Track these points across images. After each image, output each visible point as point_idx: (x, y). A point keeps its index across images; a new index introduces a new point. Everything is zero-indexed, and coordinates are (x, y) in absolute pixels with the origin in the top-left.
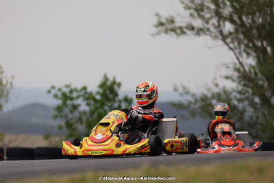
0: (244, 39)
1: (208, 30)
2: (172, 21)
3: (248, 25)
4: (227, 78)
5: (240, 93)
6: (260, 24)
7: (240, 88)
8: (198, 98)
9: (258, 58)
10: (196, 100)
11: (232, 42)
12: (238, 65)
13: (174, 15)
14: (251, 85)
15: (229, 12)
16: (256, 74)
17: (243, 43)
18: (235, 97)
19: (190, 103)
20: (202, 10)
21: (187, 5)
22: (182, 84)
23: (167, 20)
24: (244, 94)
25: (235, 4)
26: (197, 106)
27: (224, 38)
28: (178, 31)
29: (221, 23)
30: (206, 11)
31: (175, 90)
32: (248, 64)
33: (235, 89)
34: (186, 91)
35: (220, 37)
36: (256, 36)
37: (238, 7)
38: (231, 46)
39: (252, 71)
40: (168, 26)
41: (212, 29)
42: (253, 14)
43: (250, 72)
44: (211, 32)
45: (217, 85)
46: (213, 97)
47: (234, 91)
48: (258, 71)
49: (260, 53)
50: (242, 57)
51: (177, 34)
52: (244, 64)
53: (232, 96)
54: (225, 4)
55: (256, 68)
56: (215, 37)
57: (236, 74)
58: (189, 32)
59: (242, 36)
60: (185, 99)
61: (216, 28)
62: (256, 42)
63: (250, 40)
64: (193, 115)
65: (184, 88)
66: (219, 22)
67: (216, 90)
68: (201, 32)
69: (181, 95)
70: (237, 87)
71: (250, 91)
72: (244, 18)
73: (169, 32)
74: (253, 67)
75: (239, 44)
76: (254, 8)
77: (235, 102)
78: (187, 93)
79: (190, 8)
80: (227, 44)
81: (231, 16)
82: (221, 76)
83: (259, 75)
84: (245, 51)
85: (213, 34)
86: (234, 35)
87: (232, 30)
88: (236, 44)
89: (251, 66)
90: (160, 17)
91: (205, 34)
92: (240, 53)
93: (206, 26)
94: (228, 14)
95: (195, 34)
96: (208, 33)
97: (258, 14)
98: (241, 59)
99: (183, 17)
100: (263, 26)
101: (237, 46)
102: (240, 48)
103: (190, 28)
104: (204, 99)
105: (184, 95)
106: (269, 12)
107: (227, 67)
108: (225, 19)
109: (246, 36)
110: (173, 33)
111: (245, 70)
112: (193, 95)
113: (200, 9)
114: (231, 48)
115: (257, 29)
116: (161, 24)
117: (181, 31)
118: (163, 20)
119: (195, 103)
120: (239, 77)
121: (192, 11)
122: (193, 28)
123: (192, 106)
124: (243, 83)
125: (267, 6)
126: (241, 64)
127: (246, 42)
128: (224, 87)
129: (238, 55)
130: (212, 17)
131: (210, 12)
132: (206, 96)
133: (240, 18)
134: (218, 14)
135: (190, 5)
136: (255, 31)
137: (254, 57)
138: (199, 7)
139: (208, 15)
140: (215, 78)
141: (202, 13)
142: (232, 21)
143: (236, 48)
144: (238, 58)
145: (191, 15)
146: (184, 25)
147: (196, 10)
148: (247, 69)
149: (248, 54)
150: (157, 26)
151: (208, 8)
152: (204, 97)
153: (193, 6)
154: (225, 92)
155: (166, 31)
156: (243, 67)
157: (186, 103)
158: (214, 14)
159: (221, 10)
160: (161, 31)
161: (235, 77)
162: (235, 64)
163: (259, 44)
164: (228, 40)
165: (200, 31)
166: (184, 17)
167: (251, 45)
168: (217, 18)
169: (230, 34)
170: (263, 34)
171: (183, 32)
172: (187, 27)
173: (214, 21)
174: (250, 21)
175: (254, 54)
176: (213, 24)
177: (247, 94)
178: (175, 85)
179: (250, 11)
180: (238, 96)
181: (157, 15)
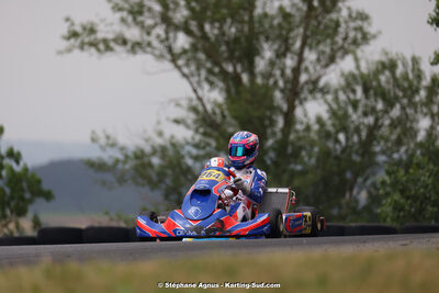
0: (207, 60)
1: (149, 44)
2: (92, 31)
3: (213, 38)
4: (177, 121)
5: (196, 146)
6: (233, 36)
7: (198, 138)
8: (130, 154)
9: (228, 91)
10: (127, 157)
11: (187, 65)
12: (195, 102)
13: (96, 20)
14: (216, 134)
15: (183, 16)
16: (224, 117)
17: (205, 67)
18: (189, 153)
19: (117, 161)
20: (140, 13)
21: (117, 5)
22: (104, 131)
23: (84, 28)
24: (204, 148)
25: (193, 4)
26: (127, 166)
27: (174, 59)
28: (102, 46)
29: (171, 35)
30: (146, 14)
31: (94, 140)
32: (212, 100)
33: (190, 140)
34: (110, 142)
35: (169, 56)
36: (226, 55)
37: (198, 8)
38: (186, 70)
39: (218, 111)
40: (84, 38)
41: (155, 43)
42: (222, 21)
43: (214, 113)
44: (154, 48)
45: (160, 134)
46: (154, 152)
47: (188, 143)
48: (226, 113)
49: (231, 83)
50: (202, 88)
51: (99, 50)
52: (205, 100)
53: (184, 152)
54: (177, 4)
55: (225, 107)
56: (161, 57)
57: (191, 117)
58: (118, 48)
59: (202, 56)
60: (109, 156)
61: (162, 41)
62: (224, 65)
63: (217, 63)
64: (121, 180)
65: (108, 138)
66: (167, 32)
67: (159, 141)
68: (137, 49)
69: (103, 148)
70: (193, 138)
71: (214, 144)
72: (207, 27)
73: (86, 47)
74: (219, 106)
75: (198, 69)
76: (225, 11)
77: (190, 162)
78: (113, 145)
79: (120, 9)
80: (179, 68)
81: (186, 23)
82: (168, 119)
83: (229, 119)
84: (207, 80)
85: (157, 52)
86: (190, 54)
87: (187, 46)
88: (193, 68)
89: (216, 104)
90: (73, 24)
91: (145, 52)
92: (199, 83)
93: (146, 38)
94: (182, 20)
95: (128, 51)
96: (149, 49)
97: (229, 21)
98: (200, 93)
99: (110, 23)
100: (236, 40)
101: (195, 73)
102: (199, 75)
103: (120, 42)
104: (140, 155)
105: (108, 149)
106: (246, 18)
107: (178, 105)
108: (177, 28)
109: (209, 56)
110: (93, 50)
111: (205, 110)
112: (122, 149)
113: (137, 12)
114: (184, 75)
115: (227, 43)
116: (74, 35)
117: (106, 46)
118: (78, 29)
119: (125, 162)
120: (195, 122)
121: (125, 14)
122: (124, 42)
123: (120, 166)
124: (201, 130)
125: (245, 9)
126: (200, 99)
127: (209, 65)
128: (172, 137)
129: (195, 85)
130: (155, 25)
131: (153, 17)
132: (142, 151)
133: (201, 27)
134: (166, 19)
135: (122, 4)
136: (223, 48)
137: (221, 90)
138: (136, 9)
139: (149, 22)
140: (159, 123)
141: (140, 18)
142: (188, 32)
143: (193, 75)
144: (195, 91)
145: (123, 20)
146: (110, 36)
147: (131, 12)
148: (209, 107)
149: (211, 84)
150: (69, 38)
151: (150, 10)
152: (139, 153)
153: (126, 6)
154: (173, 145)
155: (82, 47)
156: (204, 106)
157: (110, 162)
158: (158, 20)
159: (170, 14)
160: (74, 46)
161: (189, 122)
162: (191, 100)
163: (230, 68)
164: (181, 62)
165: (136, 47)
166: (112, 24)
167: (216, 70)
168: (164, 27)
169: (185, 52)
170: (237, 54)
171: (108, 48)
172: (115, 40)
173: (160, 30)
174: (216, 32)
175: (221, 84)
176: (158, 36)
177: (208, 149)
178: (93, 132)
179: (218, 16)
180: (194, 152)
181: (67, 19)
